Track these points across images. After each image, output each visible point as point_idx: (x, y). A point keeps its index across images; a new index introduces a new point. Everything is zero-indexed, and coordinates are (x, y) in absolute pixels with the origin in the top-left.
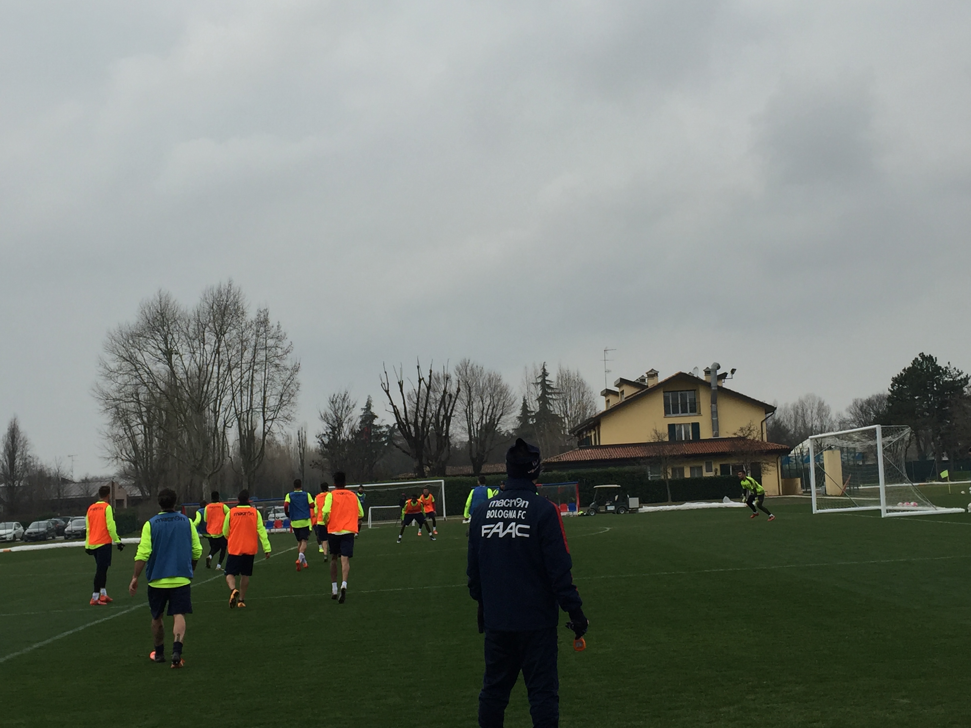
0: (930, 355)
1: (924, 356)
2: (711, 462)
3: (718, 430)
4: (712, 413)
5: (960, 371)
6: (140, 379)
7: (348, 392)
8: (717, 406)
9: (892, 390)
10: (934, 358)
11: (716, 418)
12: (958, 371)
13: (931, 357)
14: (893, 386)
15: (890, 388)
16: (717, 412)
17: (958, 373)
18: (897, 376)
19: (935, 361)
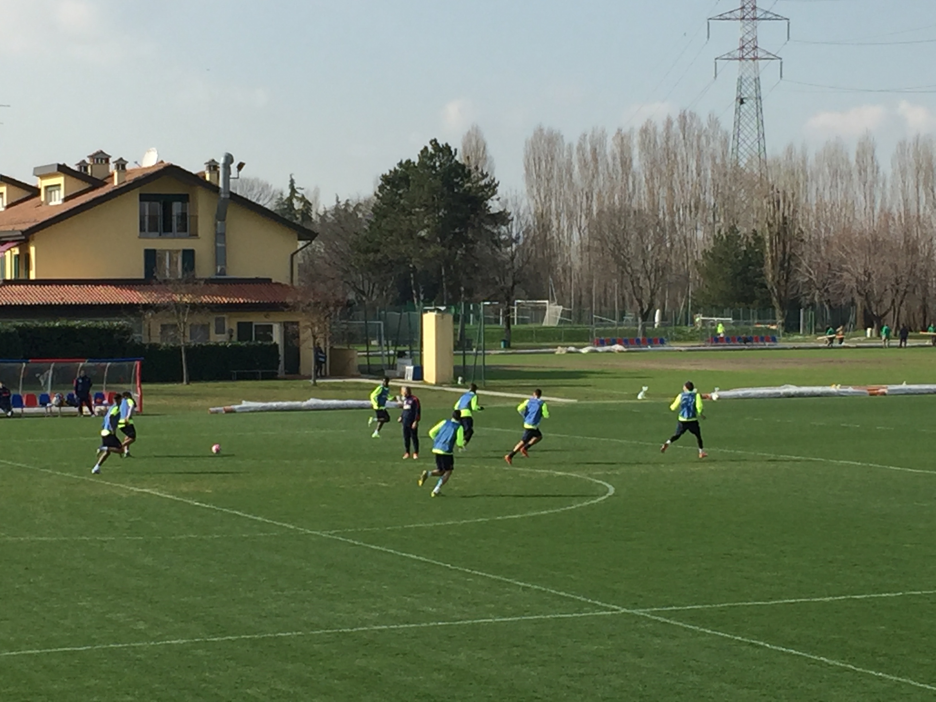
0: (447, 144)
1: (436, 144)
2: (224, 318)
3: (225, 264)
4: (216, 234)
5: (485, 173)
8: (225, 225)
9: (381, 195)
10: (453, 149)
11: (223, 245)
12: (482, 173)
13: (447, 148)
14: (381, 188)
15: (378, 193)
16: (223, 234)
17: (480, 176)
18: (388, 173)
19: (453, 153)
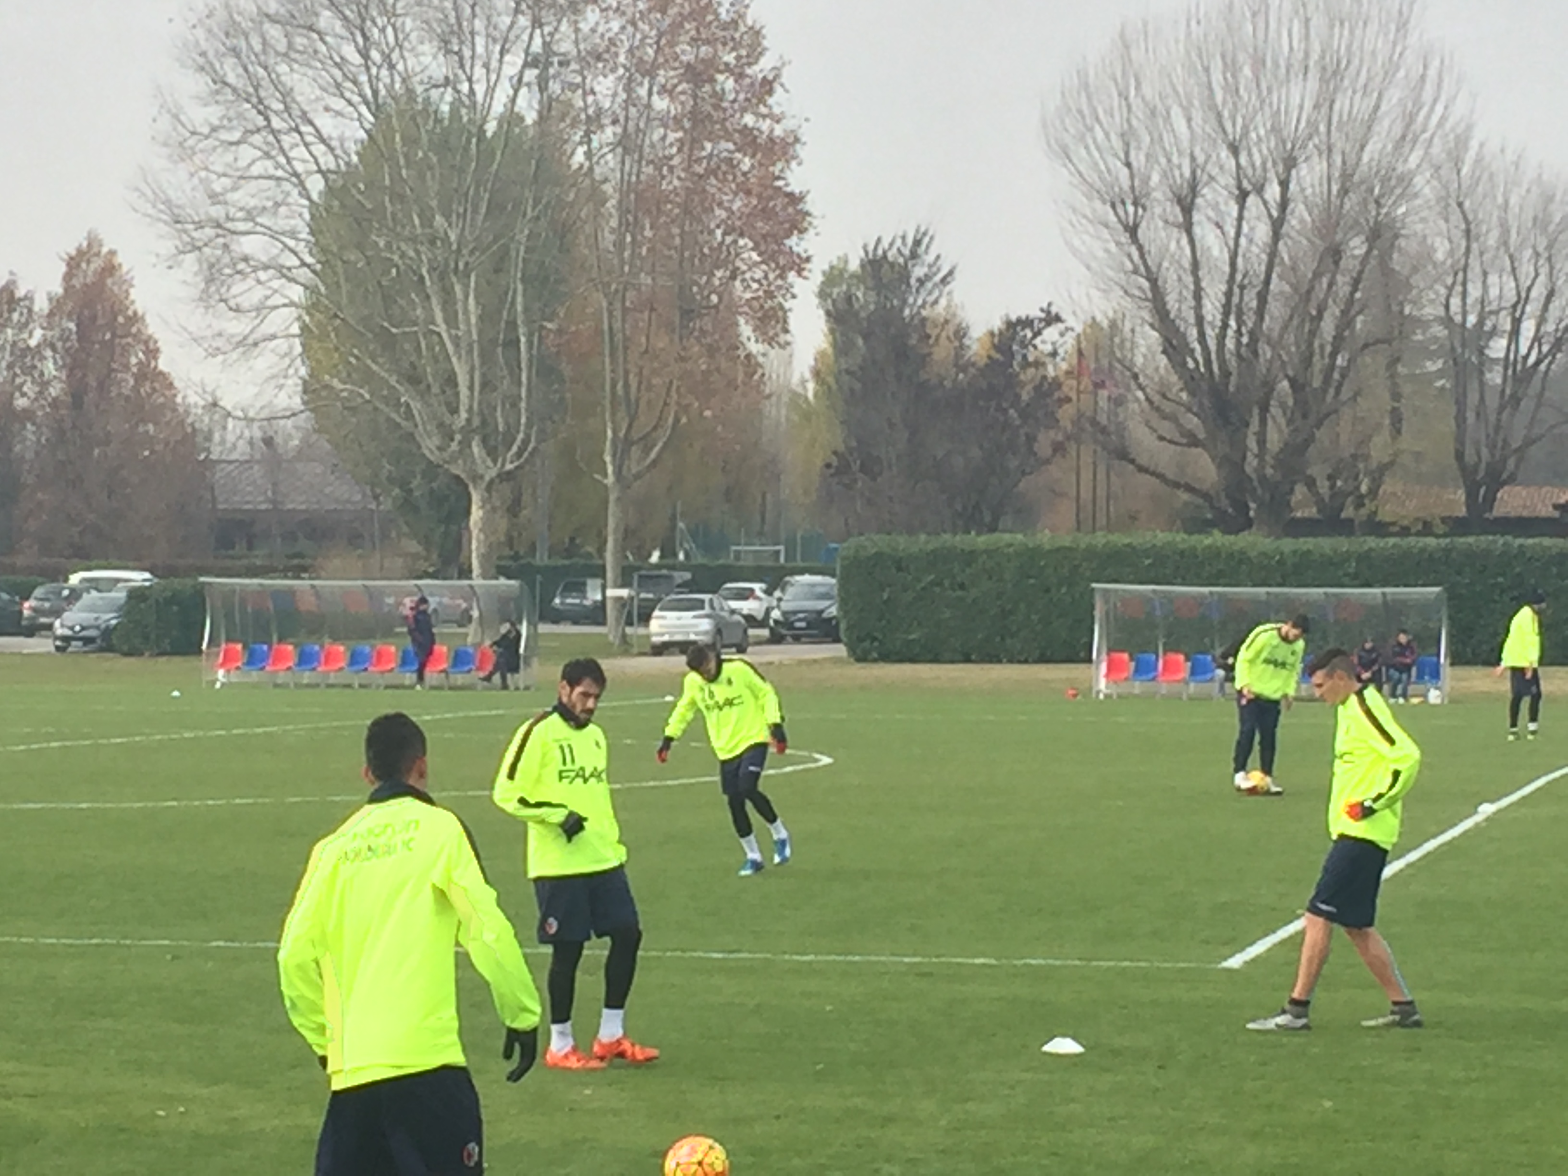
6: (282, 160)
7: (930, 233)
